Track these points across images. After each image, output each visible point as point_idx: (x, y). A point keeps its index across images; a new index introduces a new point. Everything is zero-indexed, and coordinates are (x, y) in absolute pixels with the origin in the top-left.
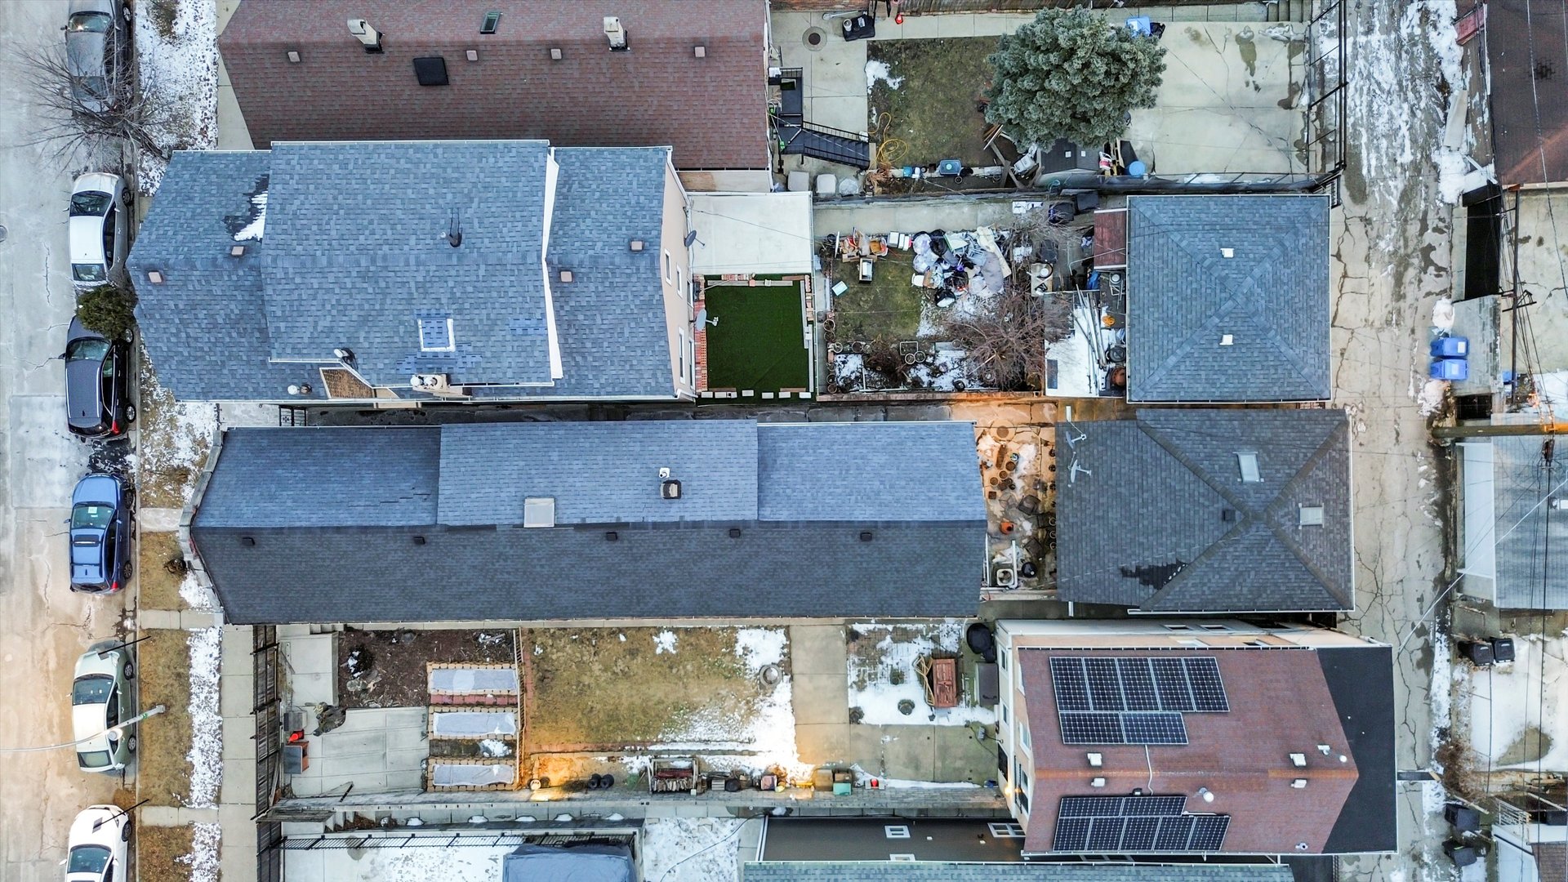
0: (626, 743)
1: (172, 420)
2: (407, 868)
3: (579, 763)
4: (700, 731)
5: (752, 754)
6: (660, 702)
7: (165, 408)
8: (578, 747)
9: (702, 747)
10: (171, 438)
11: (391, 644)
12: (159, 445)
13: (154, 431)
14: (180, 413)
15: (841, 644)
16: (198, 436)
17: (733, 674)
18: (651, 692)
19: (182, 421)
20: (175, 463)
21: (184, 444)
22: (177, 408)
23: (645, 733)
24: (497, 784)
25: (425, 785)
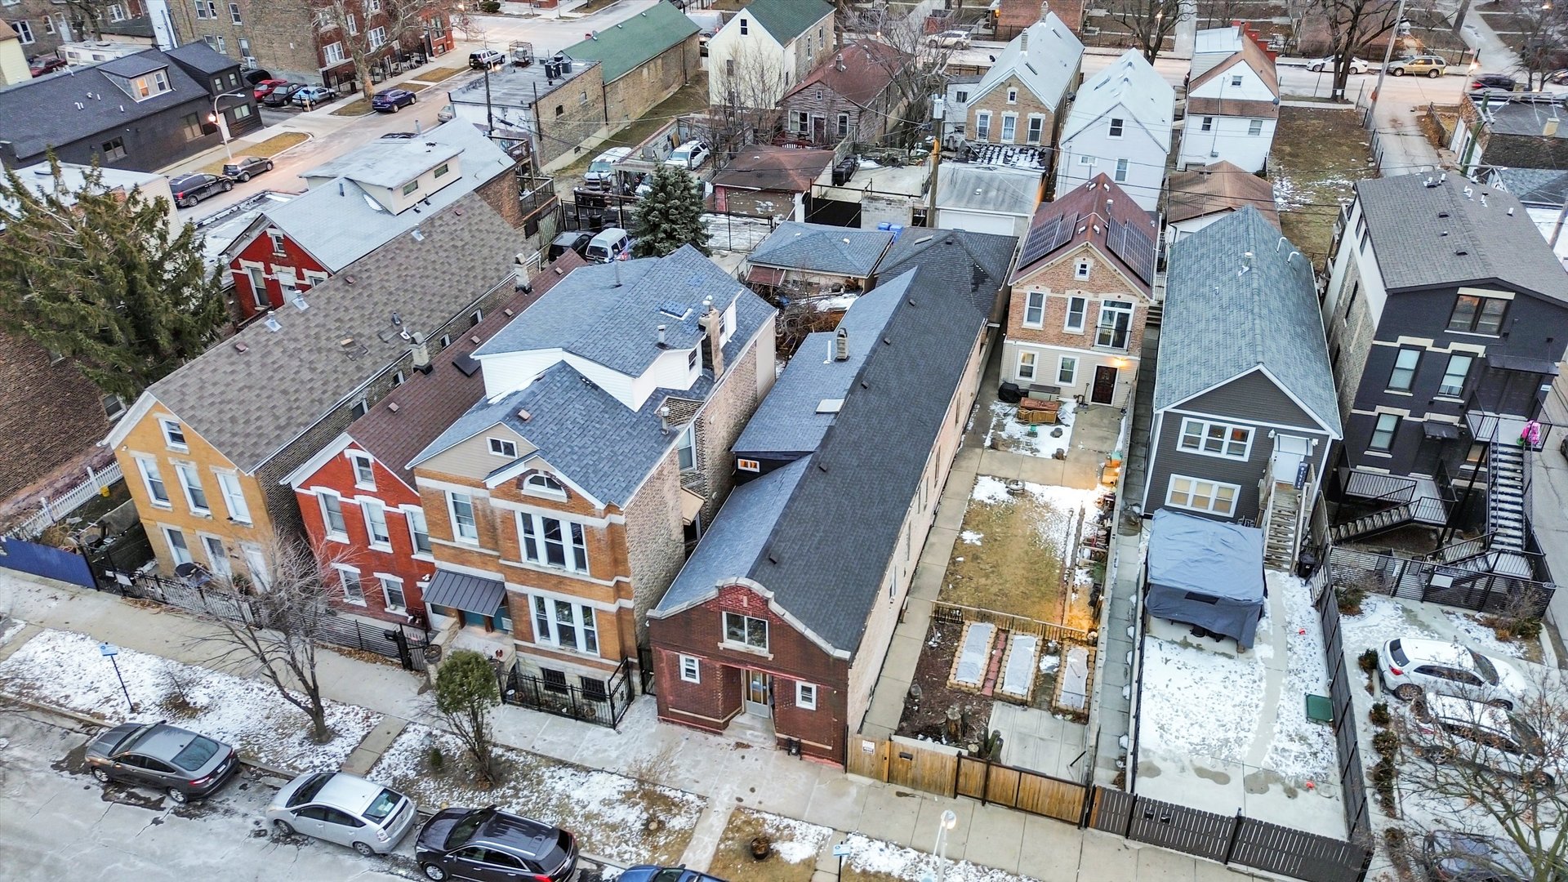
0: (1061, 578)
1: (588, 817)
2: (1173, 730)
3: (1075, 612)
4: (1057, 536)
5: (1082, 513)
6: (1027, 553)
7: (571, 820)
8: (1059, 608)
9: (1072, 539)
10: (606, 824)
11: (918, 711)
12: (608, 837)
13: (590, 837)
14: (584, 807)
15: (998, 453)
16: (620, 797)
17: (1010, 510)
18: (1015, 556)
19: (594, 807)
20: (638, 826)
21: (620, 813)
22: (577, 808)
23: (1053, 566)
24: (1088, 661)
25: (1081, 718)
